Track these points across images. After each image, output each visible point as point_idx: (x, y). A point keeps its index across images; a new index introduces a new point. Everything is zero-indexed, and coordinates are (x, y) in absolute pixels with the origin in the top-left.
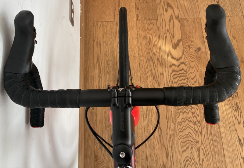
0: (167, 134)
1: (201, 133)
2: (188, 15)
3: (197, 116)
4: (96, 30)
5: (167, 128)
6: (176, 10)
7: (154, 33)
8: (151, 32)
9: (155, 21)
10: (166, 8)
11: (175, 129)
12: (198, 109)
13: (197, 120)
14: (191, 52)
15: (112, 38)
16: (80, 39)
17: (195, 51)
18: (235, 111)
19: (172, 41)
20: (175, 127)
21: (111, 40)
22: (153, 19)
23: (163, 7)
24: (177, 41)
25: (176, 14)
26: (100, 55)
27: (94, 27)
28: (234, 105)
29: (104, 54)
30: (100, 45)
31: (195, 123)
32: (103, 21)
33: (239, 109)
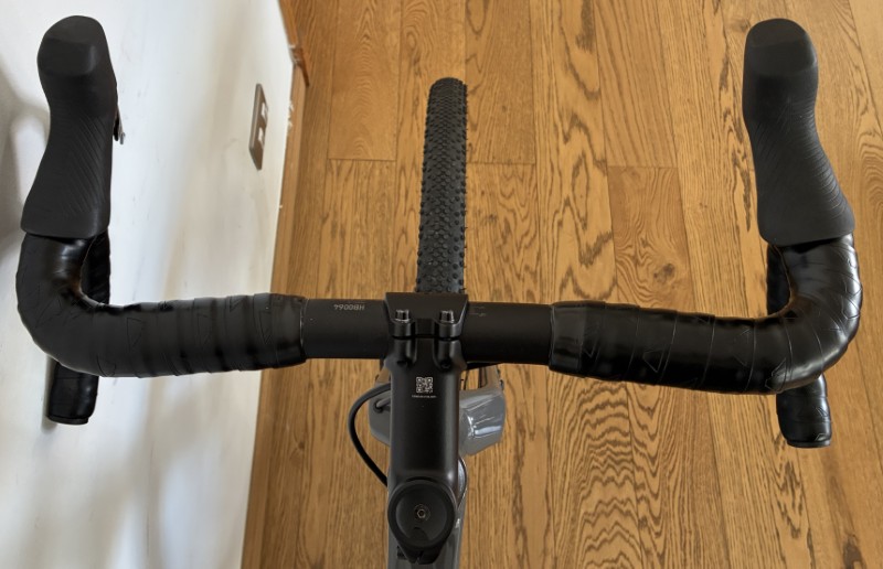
0: (545, 552)
1: (661, 557)
2: (638, 159)
3: (650, 496)
4: (335, 185)
5: (547, 531)
6: (598, 139)
7: (523, 206)
8: (512, 203)
9: (528, 169)
10: (567, 128)
11: (573, 537)
12: (654, 475)
13: (650, 511)
14: (641, 278)
15: (383, 215)
16: (280, 210)
17: (656, 276)
18: (781, 490)
19: (579, 239)
20: (573, 530)
21: (379, 219)
22: (522, 161)
23: (555, 126)
24: (595, 240)
25: (599, 150)
26: (339, 268)
27: (330, 175)
28: (778, 470)
29: (353, 266)
30: (343, 234)
31: (642, 523)
32: (360, 157)
33: (798, 484)
